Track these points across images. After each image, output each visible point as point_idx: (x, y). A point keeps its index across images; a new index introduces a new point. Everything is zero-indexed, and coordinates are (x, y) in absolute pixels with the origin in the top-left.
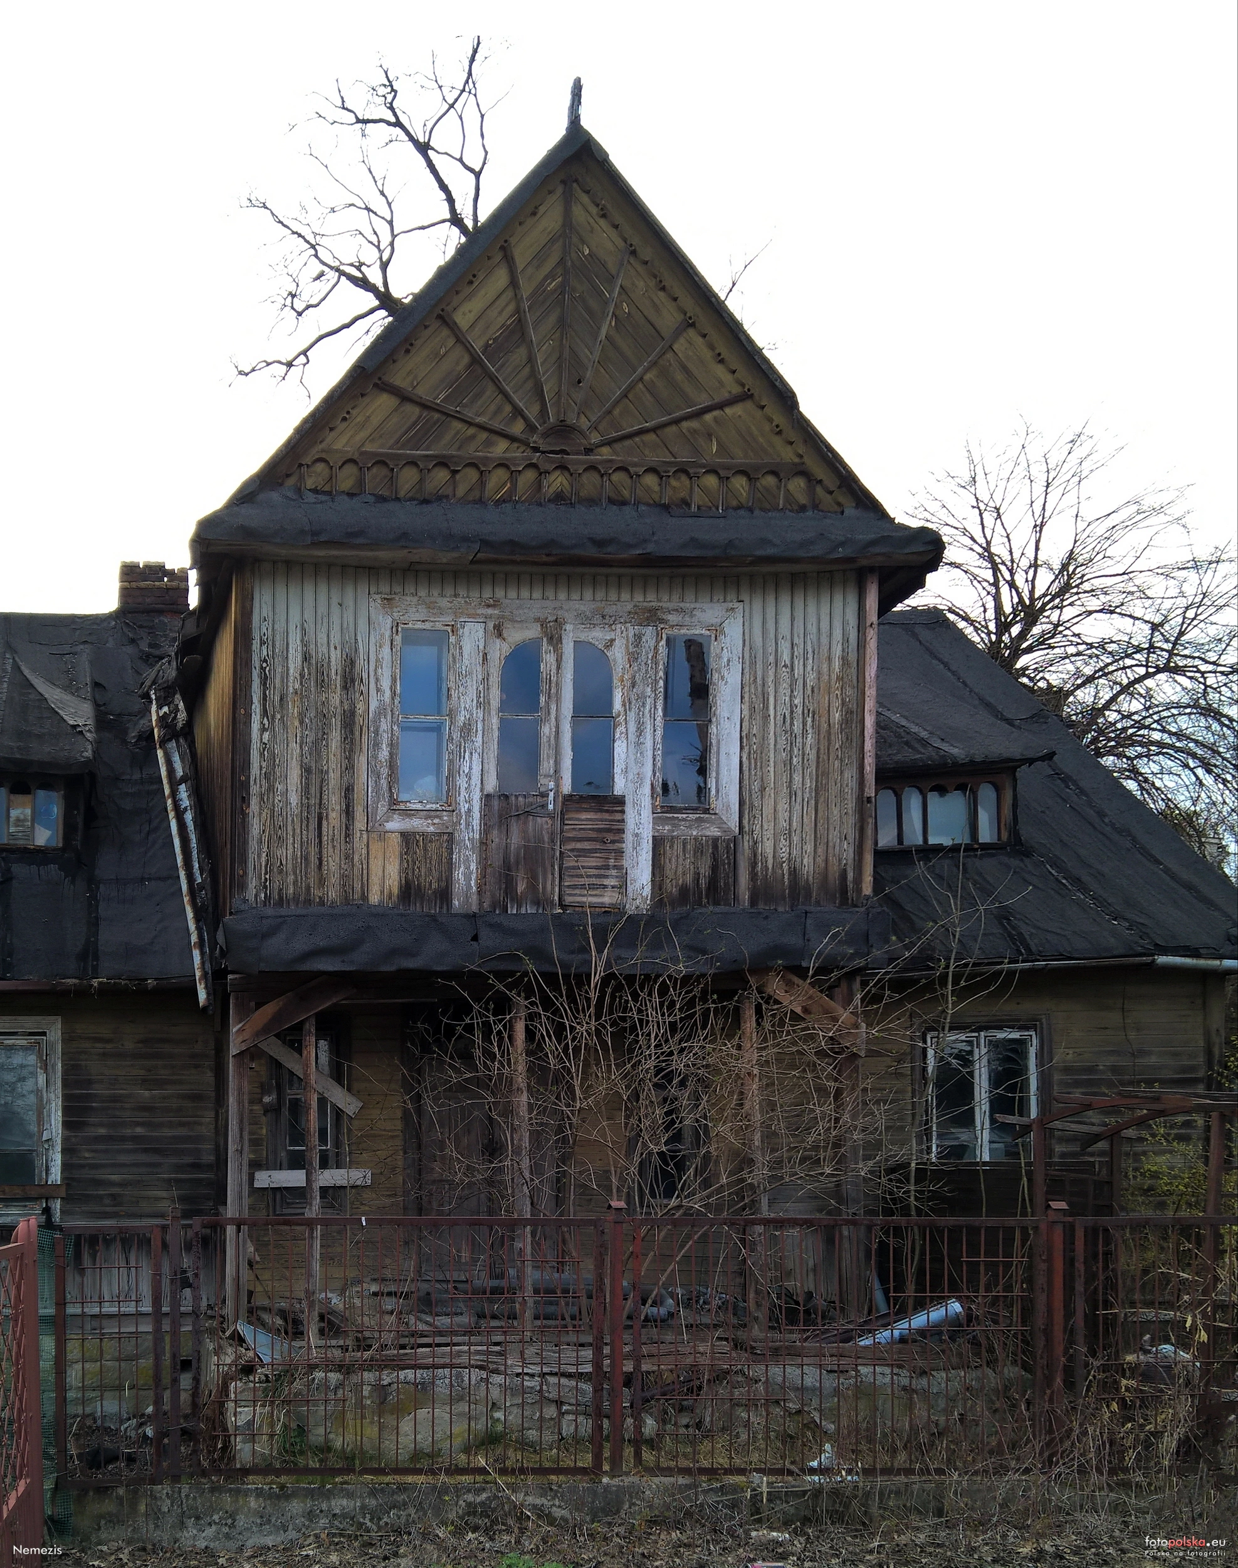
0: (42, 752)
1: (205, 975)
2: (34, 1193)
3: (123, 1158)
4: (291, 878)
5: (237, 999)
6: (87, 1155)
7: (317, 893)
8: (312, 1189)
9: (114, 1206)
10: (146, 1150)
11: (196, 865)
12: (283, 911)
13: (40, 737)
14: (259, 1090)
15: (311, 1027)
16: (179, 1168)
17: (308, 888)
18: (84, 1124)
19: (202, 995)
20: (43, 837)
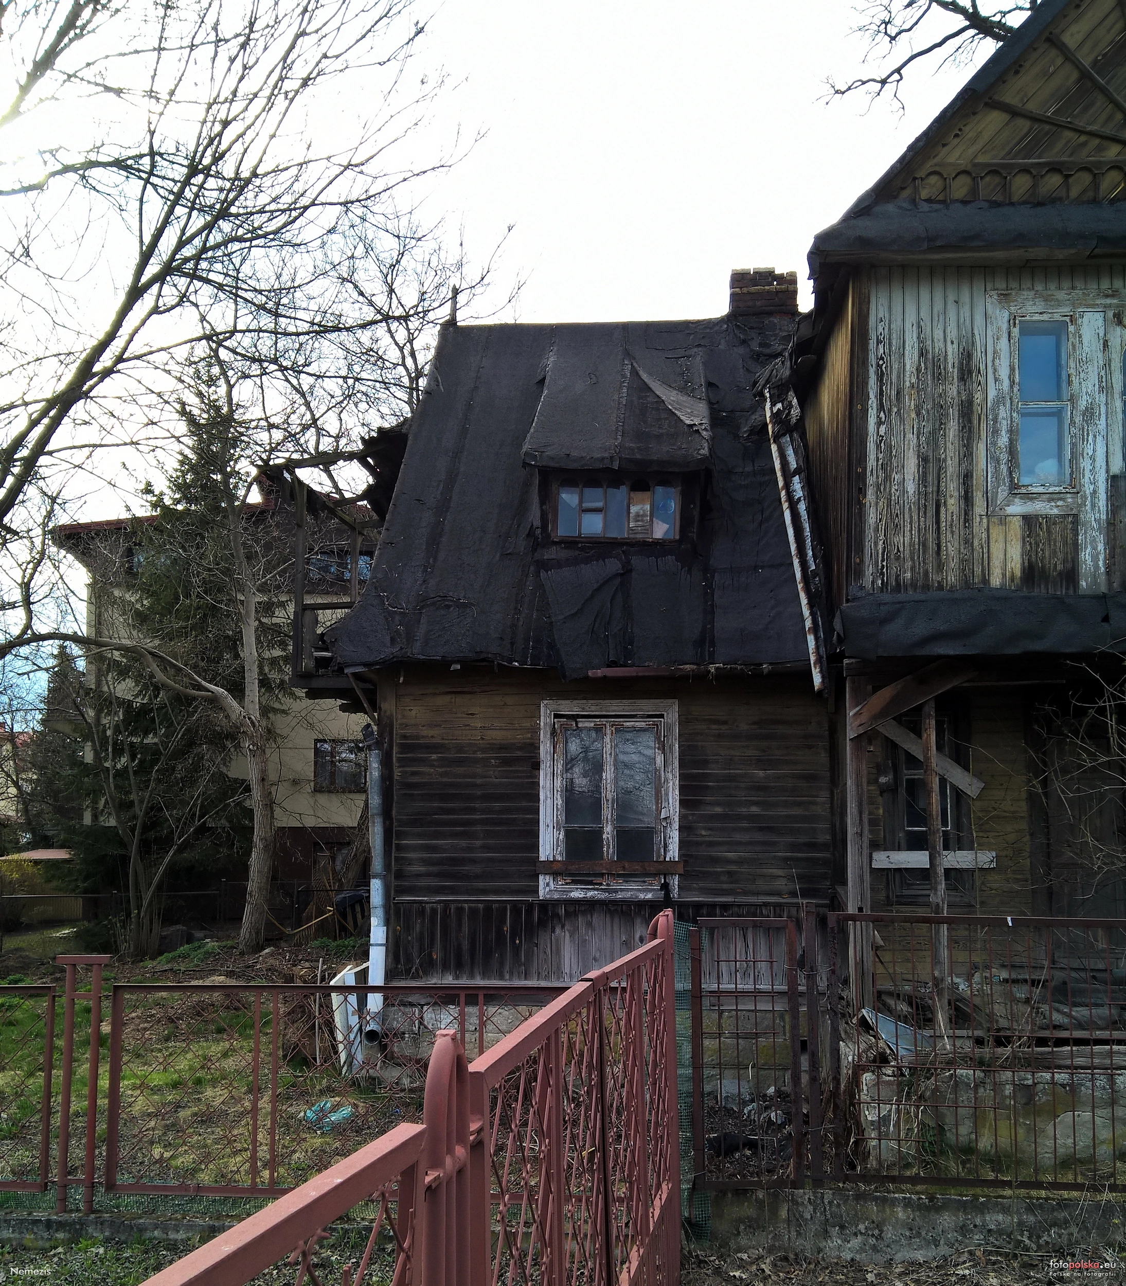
0: (660, 451)
1: (819, 660)
2: (652, 870)
3: (738, 837)
4: (909, 564)
5: (853, 682)
6: (704, 833)
7: (934, 577)
8: (936, 873)
9: (732, 883)
10: (761, 829)
11: (810, 553)
12: (901, 597)
13: (659, 436)
14: (874, 771)
15: (930, 710)
16: (794, 847)
17: (926, 573)
18: (700, 802)
19: (817, 679)
20: (660, 530)
